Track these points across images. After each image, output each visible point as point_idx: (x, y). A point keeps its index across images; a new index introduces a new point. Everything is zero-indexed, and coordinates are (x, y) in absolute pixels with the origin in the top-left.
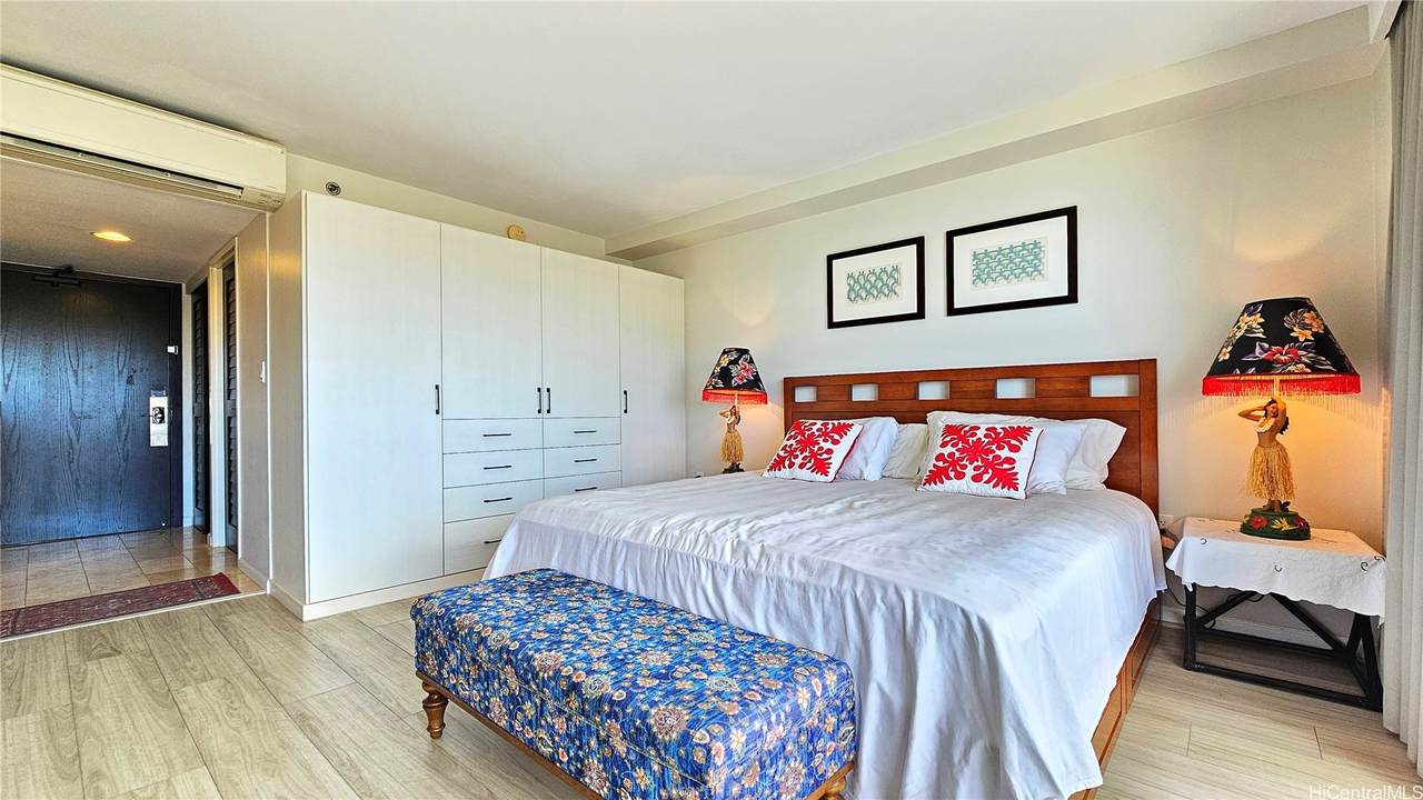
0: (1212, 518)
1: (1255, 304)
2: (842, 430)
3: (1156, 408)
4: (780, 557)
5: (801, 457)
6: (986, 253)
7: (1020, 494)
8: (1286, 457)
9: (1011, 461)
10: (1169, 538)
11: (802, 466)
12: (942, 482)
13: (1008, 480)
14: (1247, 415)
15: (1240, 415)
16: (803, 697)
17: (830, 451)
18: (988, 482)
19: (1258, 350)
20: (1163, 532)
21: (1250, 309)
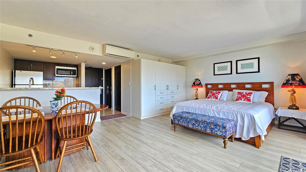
0: (283, 107)
1: (290, 74)
2: (219, 92)
3: (274, 90)
4: (223, 109)
5: (213, 97)
6: (243, 64)
7: (251, 102)
8: (295, 97)
9: (250, 98)
10: (276, 109)
11: (213, 98)
12: (238, 101)
13: (249, 100)
14: (289, 91)
15: (288, 91)
16: (232, 123)
17: (218, 96)
18: (246, 101)
19: (290, 81)
20: (275, 109)
21: (289, 75)
